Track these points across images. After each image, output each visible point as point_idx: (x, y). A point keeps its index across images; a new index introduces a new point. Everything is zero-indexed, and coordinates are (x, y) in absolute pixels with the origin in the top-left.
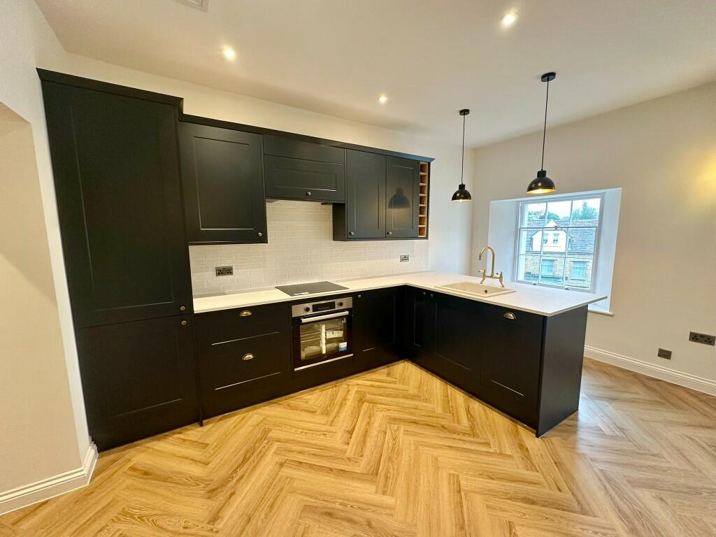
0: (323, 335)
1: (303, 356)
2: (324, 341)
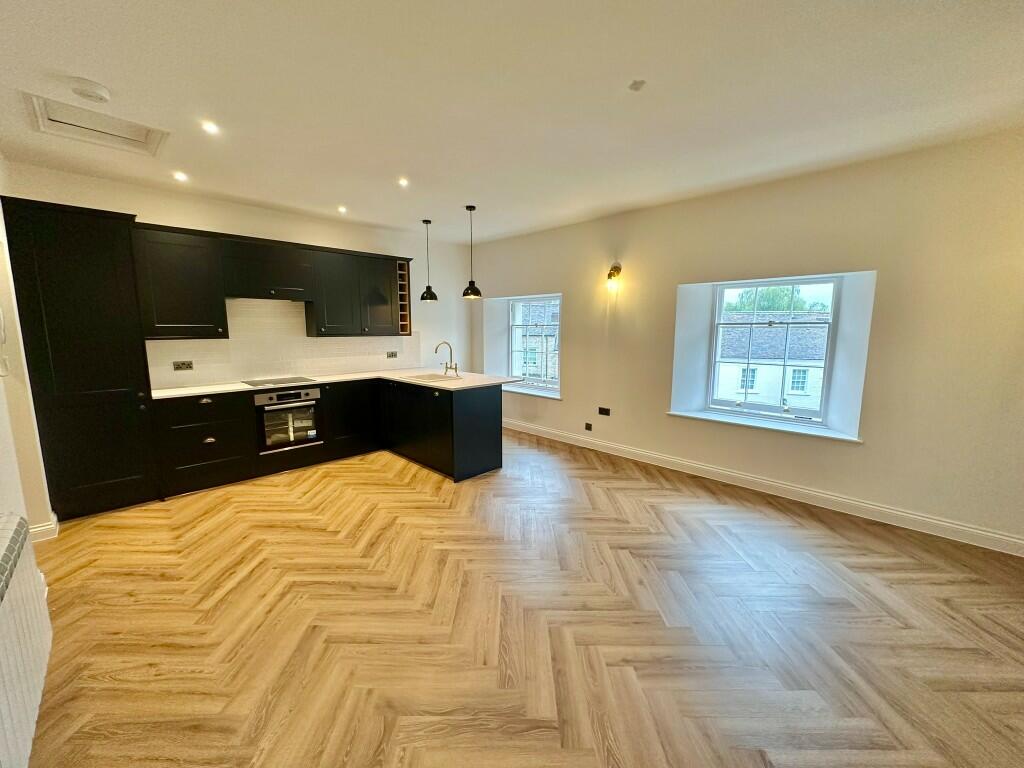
0: (291, 423)
1: (269, 442)
2: (291, 429)
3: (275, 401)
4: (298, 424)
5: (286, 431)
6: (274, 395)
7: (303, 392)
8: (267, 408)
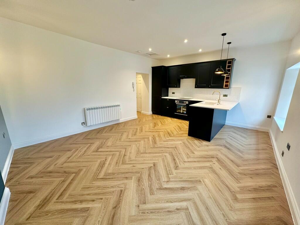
1: (177, 111)
2: (182, 110)
3: (179, 102)
4: (183, 109)
5: (181, 110)
6: (179, 101)
7: (184, 102)
8: (176, 104)
